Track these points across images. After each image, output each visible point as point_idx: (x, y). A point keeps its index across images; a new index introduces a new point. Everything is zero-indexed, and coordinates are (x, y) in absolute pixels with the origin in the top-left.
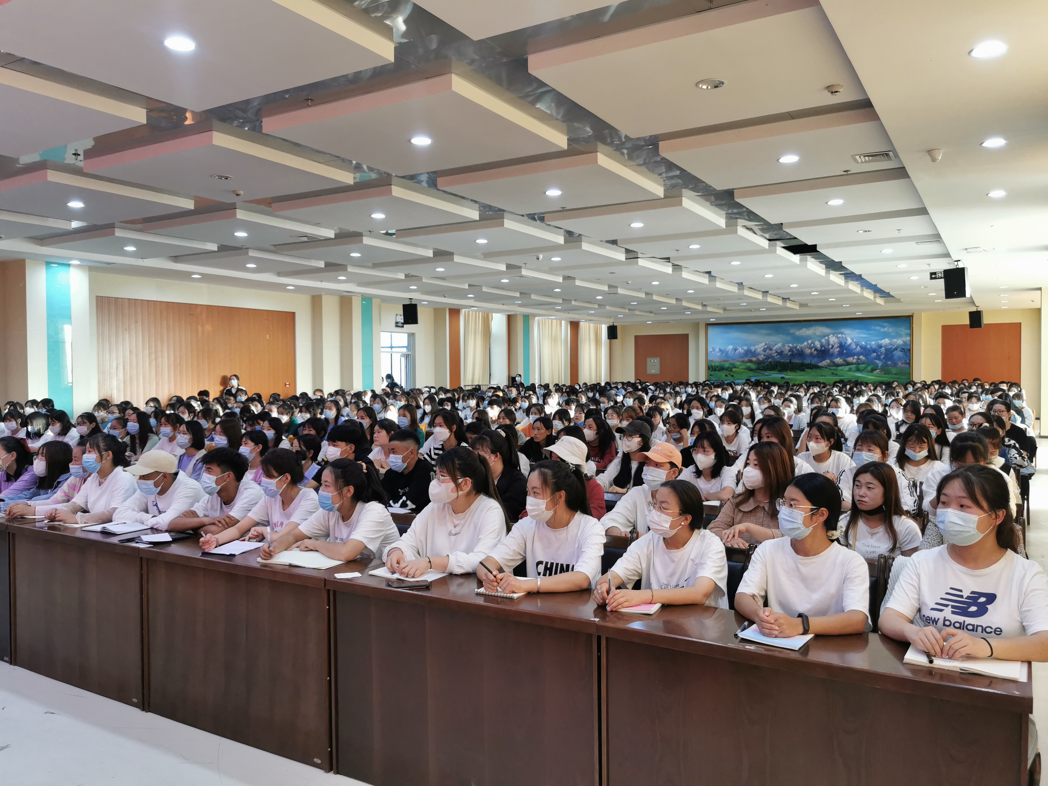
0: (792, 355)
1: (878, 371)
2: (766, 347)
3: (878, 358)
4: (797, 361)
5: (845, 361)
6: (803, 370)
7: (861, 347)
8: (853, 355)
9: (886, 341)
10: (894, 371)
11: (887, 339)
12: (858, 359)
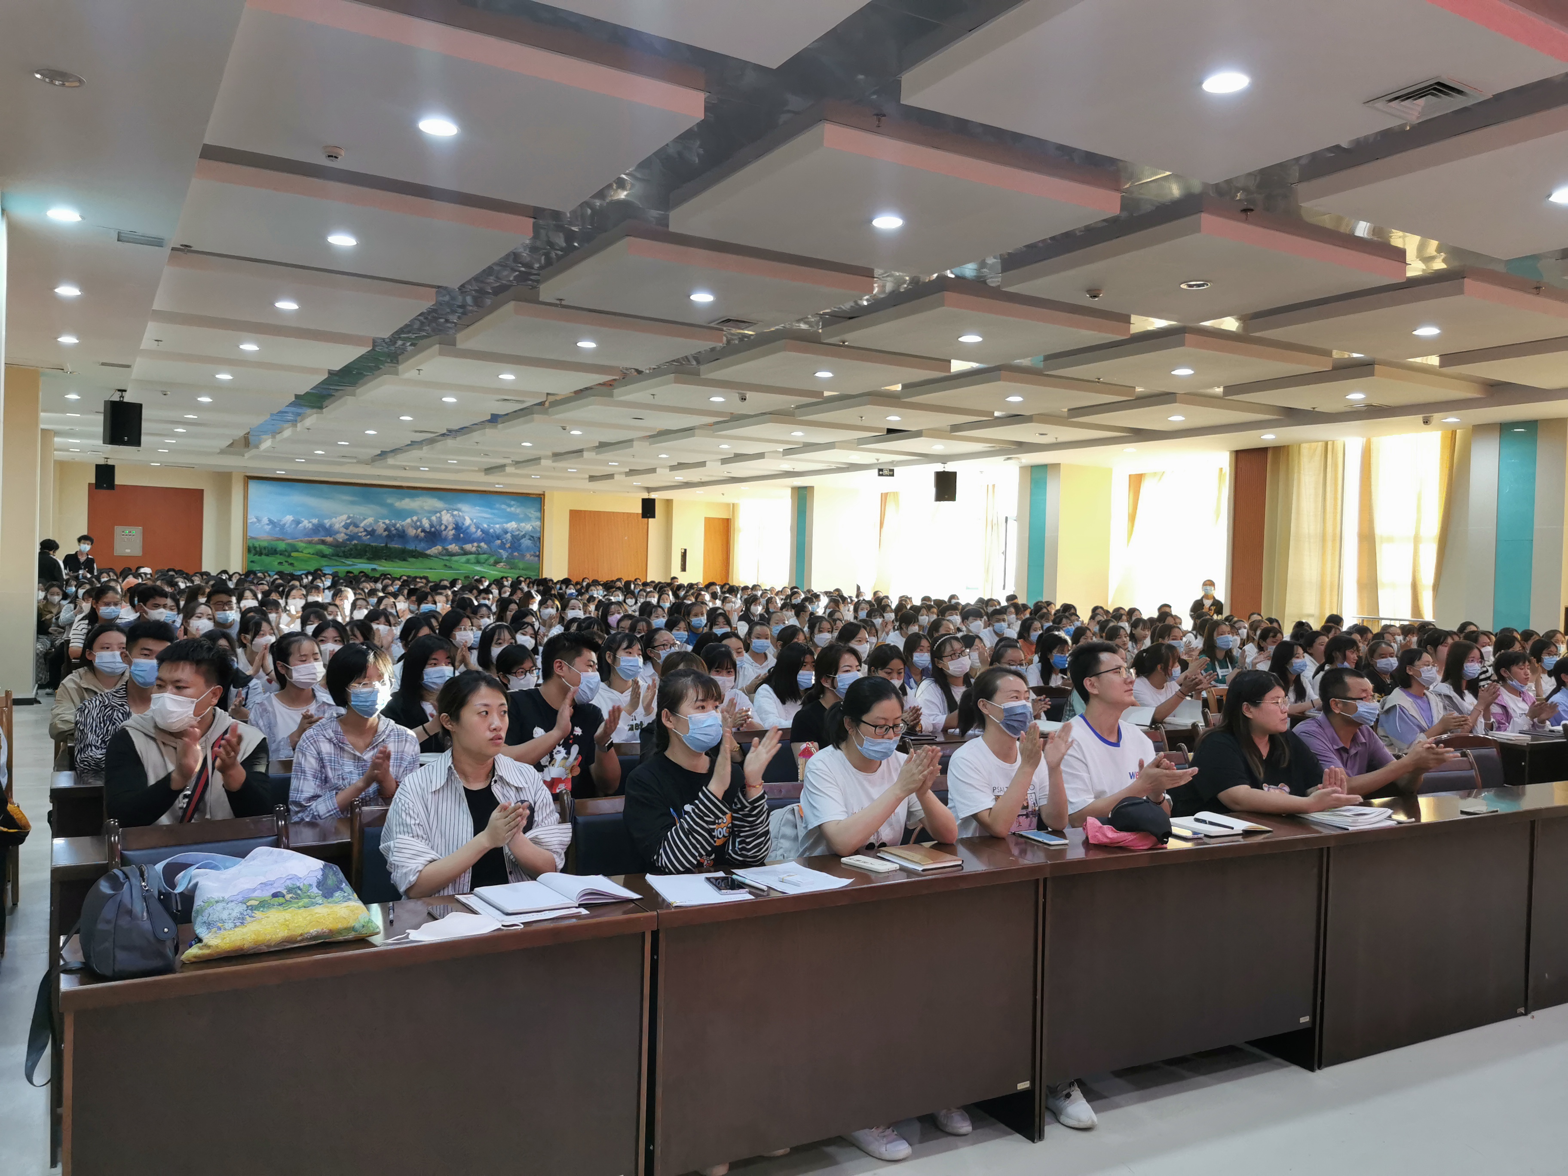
0: (388, 536)
1: (502, 564)
2: (348, 521)
3: (502, 546)
4: (395, 545)
5: (462, 549)
6: (405, 560)
7: (482, 531)
8: (472, 541)
9: (512, 525)
10: (521, 565)
11: (513, 523)
12: (478, 547)
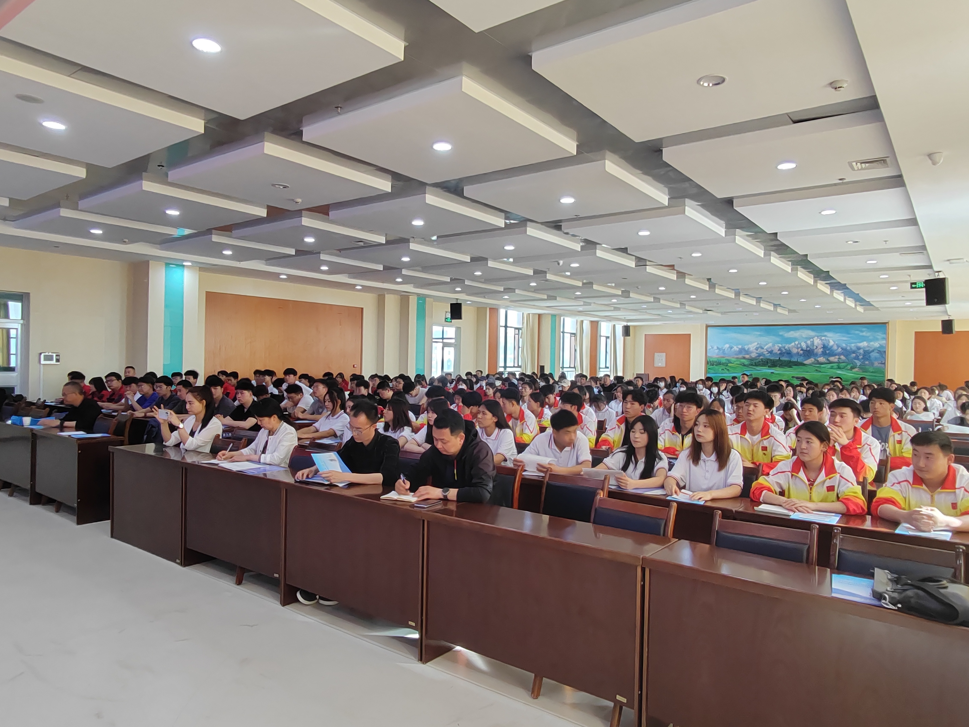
0: (780, 354)
1: (856, 369)
2: (758, 346)
3: (857, 358)
4: (785, 358)
5: (828, 360)
6: (791, 367)
7: (842, 349)
8: (835, 355)
9: (864, 344)
10: (871, 370)
11: (865, 342)
12: (839, 358)
